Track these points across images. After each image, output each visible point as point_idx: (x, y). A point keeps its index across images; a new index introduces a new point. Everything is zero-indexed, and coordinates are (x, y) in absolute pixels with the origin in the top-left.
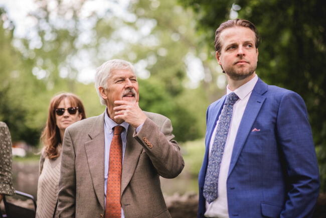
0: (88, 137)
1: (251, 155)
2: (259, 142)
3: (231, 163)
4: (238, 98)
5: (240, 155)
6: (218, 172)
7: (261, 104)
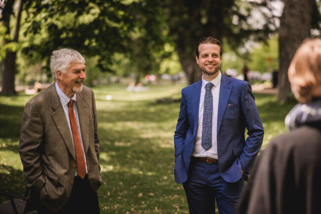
0: (51, 109)
1: (229, 120)
2: (232, 112)
3: (218, 125)
4: (213, 85)
5: (223, 120)
6: (211, 131)
7: (230, 89)
